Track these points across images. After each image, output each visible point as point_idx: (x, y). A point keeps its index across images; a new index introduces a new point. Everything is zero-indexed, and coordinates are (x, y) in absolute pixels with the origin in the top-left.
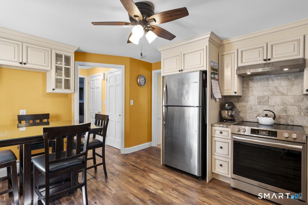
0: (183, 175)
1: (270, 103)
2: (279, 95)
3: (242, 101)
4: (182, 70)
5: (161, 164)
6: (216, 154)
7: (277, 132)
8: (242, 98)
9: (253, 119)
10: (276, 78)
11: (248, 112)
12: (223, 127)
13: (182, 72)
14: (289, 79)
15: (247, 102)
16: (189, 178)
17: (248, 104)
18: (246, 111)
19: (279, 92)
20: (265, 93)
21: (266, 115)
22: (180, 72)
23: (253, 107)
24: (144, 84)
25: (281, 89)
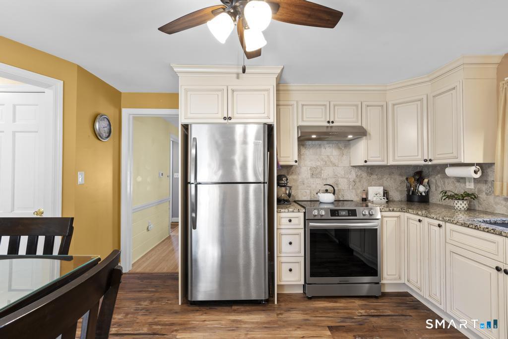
0: (235, 307)
1: (322, 175)
2: (331, 165)
3: (293, 173)
4: (230, 118)
5: (180, 304)
6: (282, 255)
7: (355, 210)
8: (292, 169)
9: (306, 197)
10: (328, 145)
11: (300, 187)
12: (293, 212)
13: (229, 121)
14: (340, 148)
15: (299, 174)
16: (248, 308)
17: (300, 177)
18: (298, 186)
19: (331, 162)
20: (319, 164)
21: (327, 191)
22: (226, 121)
23: (306, 181)
24: (107, 135)
25: (332, 159)
